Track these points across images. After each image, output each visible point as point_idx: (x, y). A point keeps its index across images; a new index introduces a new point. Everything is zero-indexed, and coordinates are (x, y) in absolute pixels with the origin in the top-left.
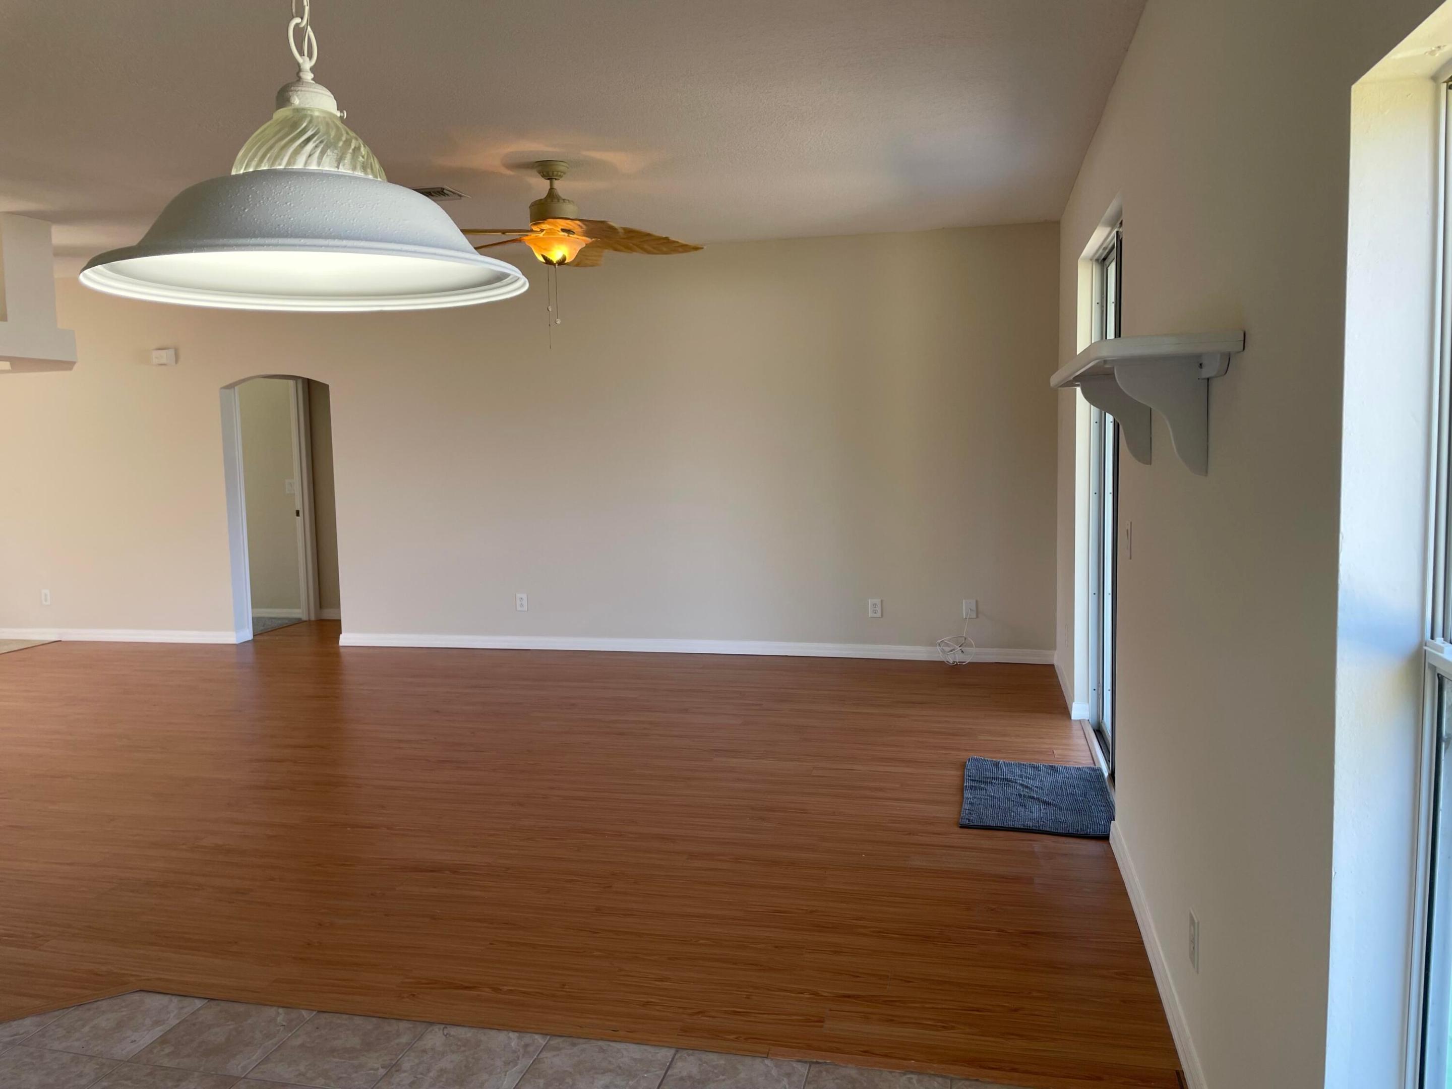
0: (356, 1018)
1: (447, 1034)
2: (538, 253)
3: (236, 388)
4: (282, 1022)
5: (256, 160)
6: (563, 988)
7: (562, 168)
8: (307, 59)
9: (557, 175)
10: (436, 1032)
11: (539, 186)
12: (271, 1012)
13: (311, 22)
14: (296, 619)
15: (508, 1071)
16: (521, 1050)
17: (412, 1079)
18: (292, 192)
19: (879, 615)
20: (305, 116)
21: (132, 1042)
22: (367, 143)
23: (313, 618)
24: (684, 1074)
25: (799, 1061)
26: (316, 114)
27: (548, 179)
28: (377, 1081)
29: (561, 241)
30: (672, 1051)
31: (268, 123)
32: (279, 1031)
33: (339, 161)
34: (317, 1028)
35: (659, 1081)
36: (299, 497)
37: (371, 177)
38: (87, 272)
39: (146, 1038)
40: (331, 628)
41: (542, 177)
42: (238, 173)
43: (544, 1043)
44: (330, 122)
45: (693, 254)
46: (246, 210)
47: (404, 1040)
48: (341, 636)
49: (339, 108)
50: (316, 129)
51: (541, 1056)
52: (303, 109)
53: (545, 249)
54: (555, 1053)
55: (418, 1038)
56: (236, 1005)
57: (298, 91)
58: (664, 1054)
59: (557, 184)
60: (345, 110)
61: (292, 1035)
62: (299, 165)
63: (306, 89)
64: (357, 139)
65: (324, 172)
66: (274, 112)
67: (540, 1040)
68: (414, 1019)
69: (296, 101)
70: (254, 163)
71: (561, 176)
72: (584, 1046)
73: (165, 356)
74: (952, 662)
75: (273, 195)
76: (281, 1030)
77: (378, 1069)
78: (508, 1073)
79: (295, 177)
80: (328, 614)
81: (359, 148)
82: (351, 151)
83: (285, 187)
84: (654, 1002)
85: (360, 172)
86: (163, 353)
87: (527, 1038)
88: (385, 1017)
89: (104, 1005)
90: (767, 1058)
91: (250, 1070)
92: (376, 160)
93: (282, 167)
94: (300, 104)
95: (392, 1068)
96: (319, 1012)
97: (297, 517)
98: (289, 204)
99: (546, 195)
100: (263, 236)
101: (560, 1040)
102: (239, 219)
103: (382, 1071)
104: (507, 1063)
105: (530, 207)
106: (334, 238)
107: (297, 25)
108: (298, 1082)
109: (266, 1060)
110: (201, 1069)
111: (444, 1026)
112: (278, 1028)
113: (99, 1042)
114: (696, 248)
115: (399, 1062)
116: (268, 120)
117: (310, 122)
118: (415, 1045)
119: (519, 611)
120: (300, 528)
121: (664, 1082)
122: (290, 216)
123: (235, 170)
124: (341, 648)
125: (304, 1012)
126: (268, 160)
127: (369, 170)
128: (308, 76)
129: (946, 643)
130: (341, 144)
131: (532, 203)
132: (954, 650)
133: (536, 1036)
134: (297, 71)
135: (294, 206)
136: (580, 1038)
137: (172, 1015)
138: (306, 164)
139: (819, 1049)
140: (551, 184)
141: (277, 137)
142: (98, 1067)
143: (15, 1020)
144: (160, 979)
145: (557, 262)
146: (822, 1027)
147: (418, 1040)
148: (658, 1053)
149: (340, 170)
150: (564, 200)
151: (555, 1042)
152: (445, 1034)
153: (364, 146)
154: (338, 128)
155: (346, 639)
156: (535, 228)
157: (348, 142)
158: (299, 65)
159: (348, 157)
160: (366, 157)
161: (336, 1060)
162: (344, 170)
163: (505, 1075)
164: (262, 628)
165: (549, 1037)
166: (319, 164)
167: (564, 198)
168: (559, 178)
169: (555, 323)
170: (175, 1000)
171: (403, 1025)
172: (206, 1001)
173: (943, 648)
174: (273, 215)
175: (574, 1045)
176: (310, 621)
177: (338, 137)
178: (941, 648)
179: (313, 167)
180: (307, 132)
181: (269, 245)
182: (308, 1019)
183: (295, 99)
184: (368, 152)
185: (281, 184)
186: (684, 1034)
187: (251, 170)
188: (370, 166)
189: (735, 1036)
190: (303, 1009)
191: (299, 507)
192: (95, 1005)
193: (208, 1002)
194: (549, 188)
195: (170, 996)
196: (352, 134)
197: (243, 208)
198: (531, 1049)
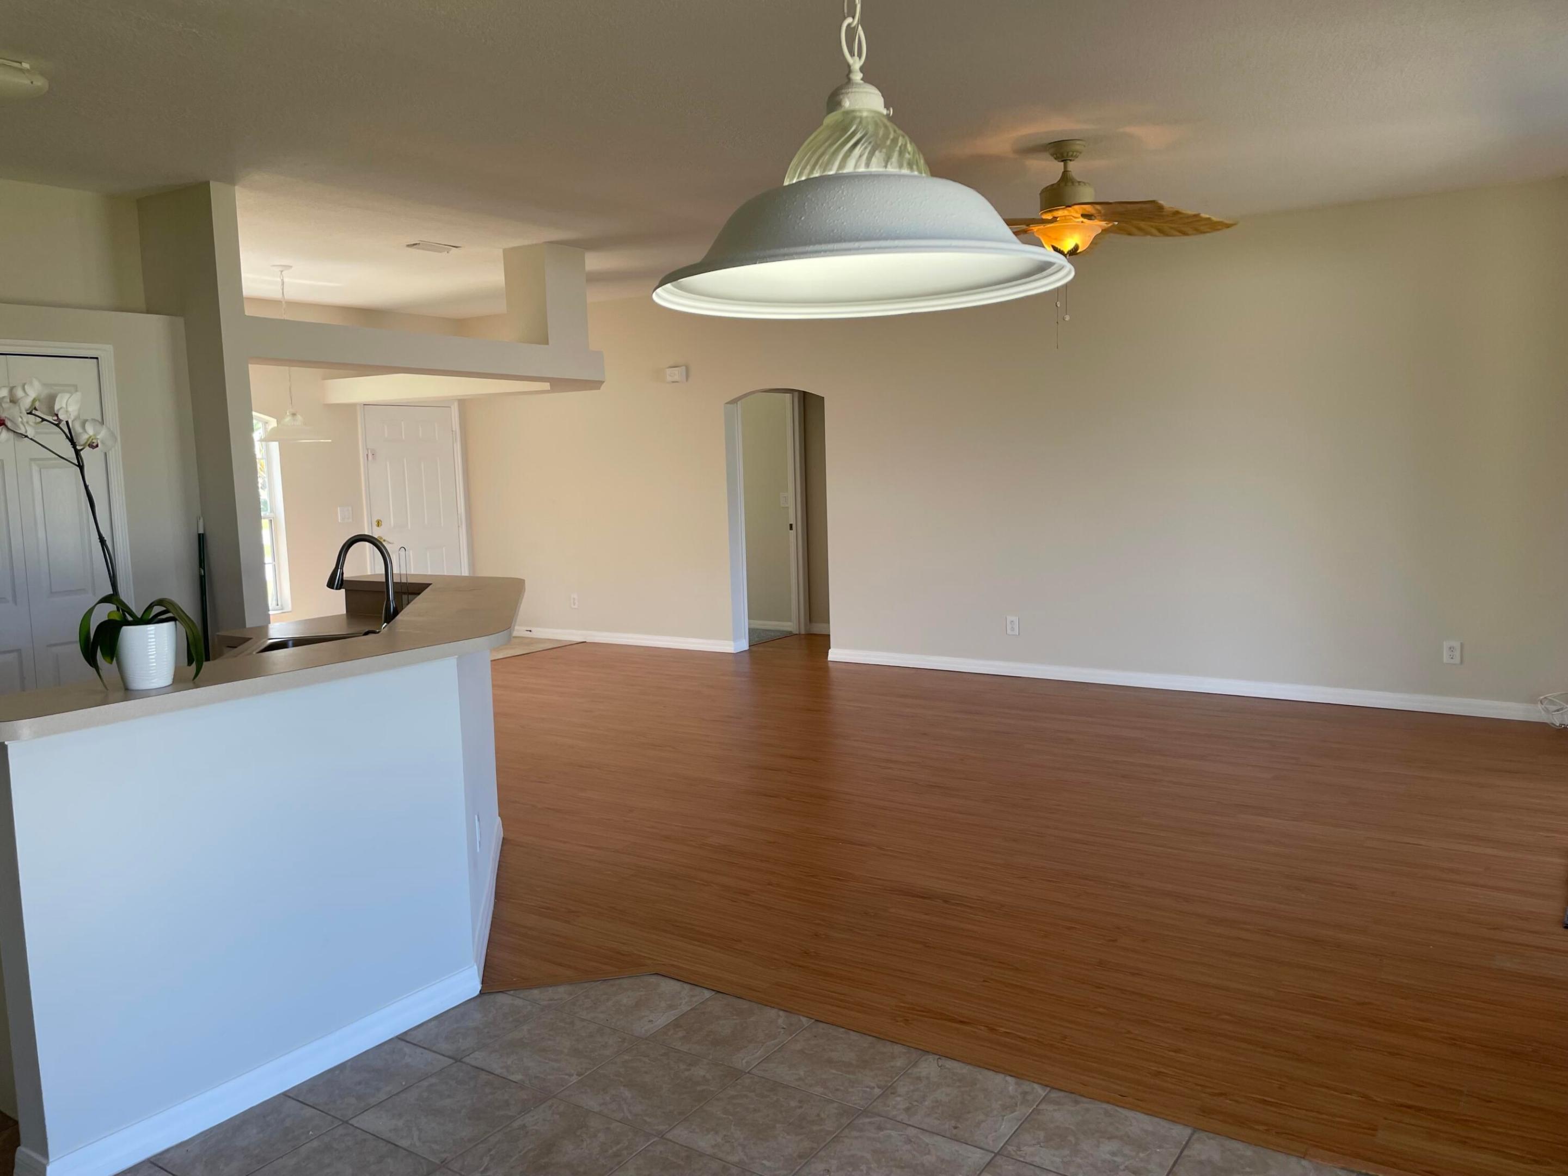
0: (852, 1033)
1: (942, 1065)
2: (1048, 245)
3: (739, 403)
4: (782, 1025)
5: (809, 167)
6: (1063, 1040)
7: (1078, 148)
8: (856, 57)
9: (1072, 156)
10: (930, 1062)
11: (1051, 170)
12: (772, 1013)
13: (862, 21)
14: (787, 632)
15: (1004, 1116)
16: (1019, 1096)
17: (907, 1105)
18: (845, 196)
19: (1457, 660)
20: (855, 118)
21: (649, 1021)
22: (913, 140)
23: (803, 632)
24: (1203, 1157)
25: (1343, 1168)
26: (865, 114)
27: (1062, 161)
28: (873, 1100)
29: (1075, 228)
30: (1188, 1131)
31: (819, 130)
32: (780, 1032)
33: (887, 161)
34: (815, 1037)
35: (1175, 1159)
36: (793, 512)
37: (916, 173)
38: (659, 290)
39: (661, 1020)
40: (819, 643)
41: (1055, 159)
42: (791, 183)
43: (1044, 1095)
44: (878, 121)
45: (1227, 231)
46: (803, 218)
47: (899, 1063)
48: (830, 651)
49: (887, 106)
50: (865, 131)
51: (1041, 1107)
52: (853, 111)
53: (1056, 239)
54: (1056, 1107)
55: (912, 1064)
56: (741, 1001)
57: (849, 93)
58: (1180, 1132)
59: (1072, 166)
60: (892, 107)
61: (792, 1038)
62: (849, 169)
63: (857, 90)
64: (903, 137)
65: (873, 173)
66: (824, 117)
67: (1040, 1091)
68: (909, 1044)
69: (847, 104)
70: (807, 171)
71: (1076, 157)
72: (1086, 1106)
73: (677, 374)
74: (1558, 725)
75: (827, 200)
76: (782, 1032)
77: (874, 1088)
78: (1005, 1117)
79: (847, 180)
80: (818, 628)
81: (906, 145)
82: (898, 148)
83: (838, 192)
84: (1167, 1073)
85: (906, 169)
86: (676, 370)
87: (1026, 1086)
88: (881, 1037)
89: (625, 983)
90: (1304, 1158)
91: (753, 1066)
92: (921, 156)
93: (831, 173)
94: (850, 106)
95: (888, 1088)
96: (816, 1021)
97: (791, 531)
98: (842, 208)
99: (1058, 179)
100: (820, 243)
101: (1062, 1094)
102: (796, 228)
103: (877, 1091)
104: (1005, 1107)
105: (1040, 194)
106: (886, 239)
107: (849, 25)
108: (799, 1086)
109: (767, 1059)
110: (711, 1057)
111: (938, 1057)
112: (779, 1030)
113: (621, 1017)
114: (1228, 226)
115: (895, 1085)
116: (819, 126)
117: (860, 122)
118: (910, 1071)
119: (1009, 635)
120: (793, 542)
121: (1179, 1161)
122: (843, 221)
123: (788, 180)
124: (829, 663)
125: (804, 1020)
126: (820, 166)
127: (915, 167)
128: (857, 77)
129: (1550, 700)
130: (888, 142)
131: (1042, 190)
132: (1562, 709)
133: (1036, 1086)
134: (847, 72)
135: (847, 211)
136: (1084, 1096)
137: (684, 1002)
138: (856, 166)
139: (1369, 1160)
140: (1065, 166)
141: (827, 144)
142: (620, 1040)
143: (551, 986)
144: (673, 965)
145: (1068, 253)
146: (1373, 1135)
147: (912, 1066)
148: (1172, 1129)
149: (887, 169)
150: (1079, 182)
151: (1054, 1095)
152: (940, 1065)
153: (911, 144)
154: (886, 127)
155: (835, 654)
156: (1048, 216)
157: (895, 141)
158: (849, 66)
159: (896, 155)
160: (912, 153)
161: (834, 1071)
162: (892, 169)
163: (1003, 1119)
164: (756, 639)
165: (1048, 1089)
166: (868, 165)
167: (1079, 180)
168: (1073, 159)
169: (1064, 320)
170: (687, 987)
171: (897, 1049)
172: (713, 993)
173: (1547, 706)
174: (828, 221)
175: (1076, 1102)
176: (800, 634)
177: (886, 136)
178: (1543, 706)
179: (862, 169)
180: (857, 133)
181: (825, 251)
182: (806, 1025)
183: (846, 102)
184: (914, 150)
185: (834, 189)
186: (1202, 1114)
187: (803, 178)
188: (915, 162)
189: (1266, 1128)
190: (803, 1016)
191: (792, 521)
192: (618, 982)
193: (716, 993)
194: (1063, 170)
195: (682, 983)
196: (899, 132)
197: (799, 217)
198: (1030, 1097)
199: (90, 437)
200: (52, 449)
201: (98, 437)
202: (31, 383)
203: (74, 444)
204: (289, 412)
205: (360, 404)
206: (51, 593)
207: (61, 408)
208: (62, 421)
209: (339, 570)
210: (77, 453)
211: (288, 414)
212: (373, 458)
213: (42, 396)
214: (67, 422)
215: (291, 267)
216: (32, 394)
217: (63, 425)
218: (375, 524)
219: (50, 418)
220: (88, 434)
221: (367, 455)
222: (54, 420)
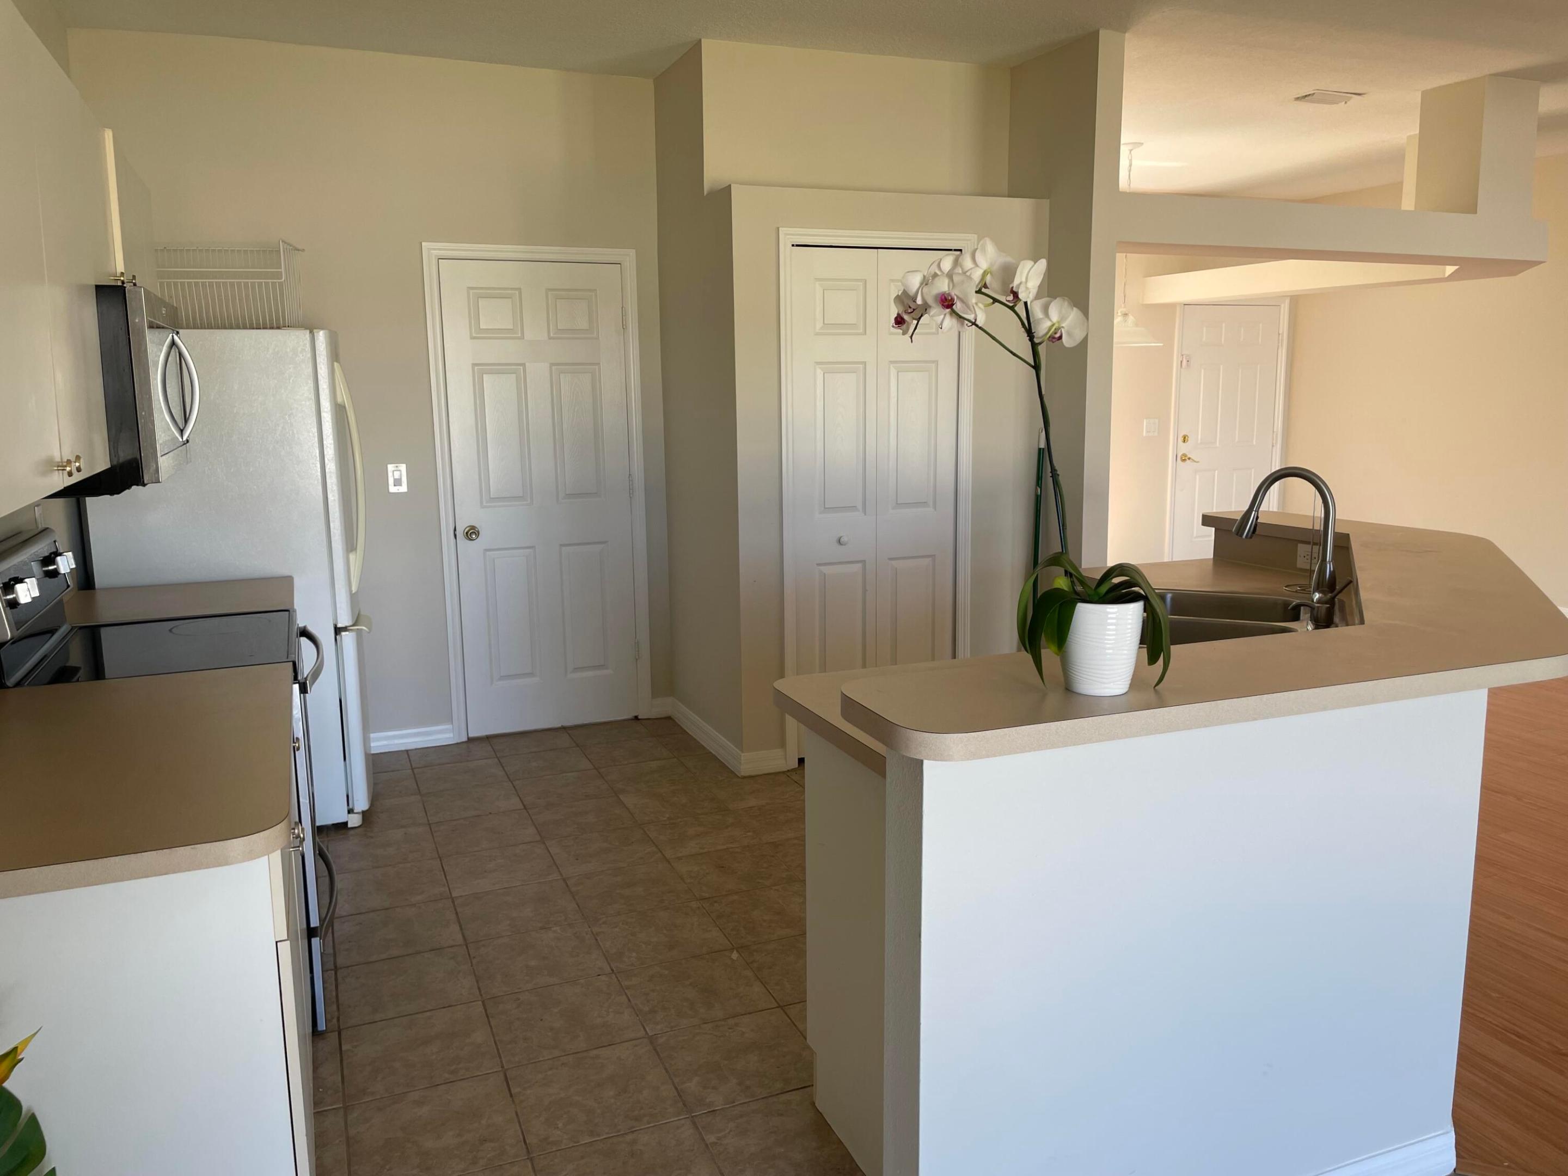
199: (1053, 325)
200: (1003, 343)
201: (1063, 325)
202: (984, 250)
203: (1030, 333)
204: (1121, 312)
205: (1180, 304)
206: (897, 504)
207: (1021, 283)
208: (1021, 300)
209: (1254, 512)
210: (1034, 347)
211: (1119, 314)
212: (1188, 365)
213: (995, 268)
214: (1026, 303)
215: (1142, 144)
216: (984, 264)
217: (1020, 308)
218: (1181, 439)
219: (1003, 299)
220: (1050, 320)
221: (1181, 362)
222: (1008, 301)
